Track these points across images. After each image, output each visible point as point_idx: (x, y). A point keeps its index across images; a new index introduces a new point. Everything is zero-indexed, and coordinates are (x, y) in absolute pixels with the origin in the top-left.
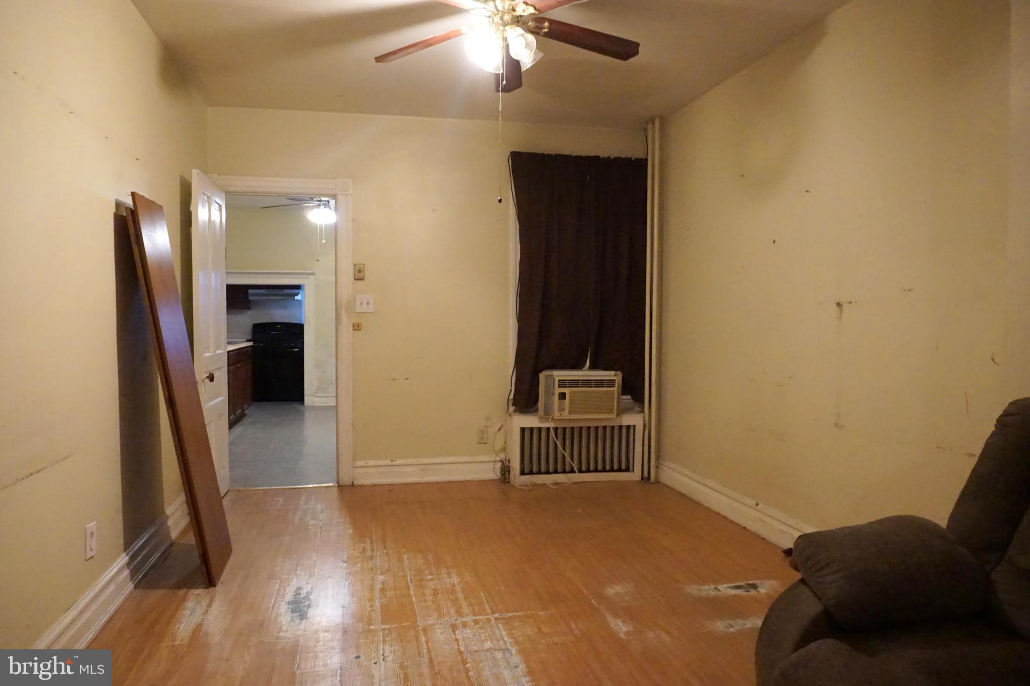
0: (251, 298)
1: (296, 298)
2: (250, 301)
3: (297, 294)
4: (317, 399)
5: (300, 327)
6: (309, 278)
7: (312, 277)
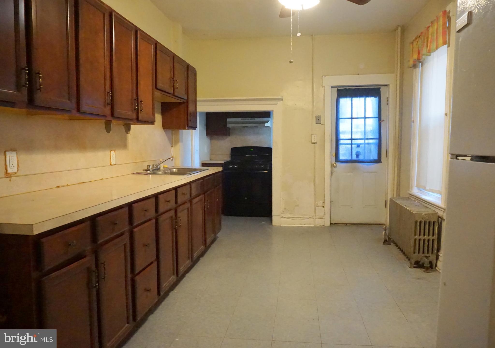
0: (229, 126)
1: (267, 125)
2: (229, 128)
3: (267, 122)
4: (282, 219)
5: (269, 150)
6: (277, 104)
7: (280, 103)
